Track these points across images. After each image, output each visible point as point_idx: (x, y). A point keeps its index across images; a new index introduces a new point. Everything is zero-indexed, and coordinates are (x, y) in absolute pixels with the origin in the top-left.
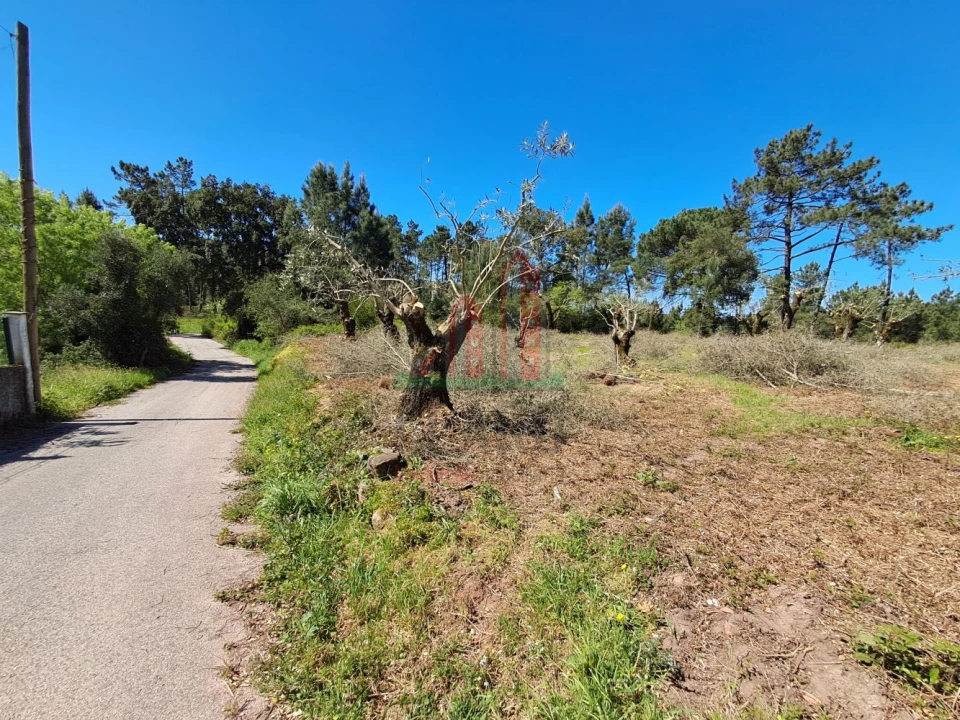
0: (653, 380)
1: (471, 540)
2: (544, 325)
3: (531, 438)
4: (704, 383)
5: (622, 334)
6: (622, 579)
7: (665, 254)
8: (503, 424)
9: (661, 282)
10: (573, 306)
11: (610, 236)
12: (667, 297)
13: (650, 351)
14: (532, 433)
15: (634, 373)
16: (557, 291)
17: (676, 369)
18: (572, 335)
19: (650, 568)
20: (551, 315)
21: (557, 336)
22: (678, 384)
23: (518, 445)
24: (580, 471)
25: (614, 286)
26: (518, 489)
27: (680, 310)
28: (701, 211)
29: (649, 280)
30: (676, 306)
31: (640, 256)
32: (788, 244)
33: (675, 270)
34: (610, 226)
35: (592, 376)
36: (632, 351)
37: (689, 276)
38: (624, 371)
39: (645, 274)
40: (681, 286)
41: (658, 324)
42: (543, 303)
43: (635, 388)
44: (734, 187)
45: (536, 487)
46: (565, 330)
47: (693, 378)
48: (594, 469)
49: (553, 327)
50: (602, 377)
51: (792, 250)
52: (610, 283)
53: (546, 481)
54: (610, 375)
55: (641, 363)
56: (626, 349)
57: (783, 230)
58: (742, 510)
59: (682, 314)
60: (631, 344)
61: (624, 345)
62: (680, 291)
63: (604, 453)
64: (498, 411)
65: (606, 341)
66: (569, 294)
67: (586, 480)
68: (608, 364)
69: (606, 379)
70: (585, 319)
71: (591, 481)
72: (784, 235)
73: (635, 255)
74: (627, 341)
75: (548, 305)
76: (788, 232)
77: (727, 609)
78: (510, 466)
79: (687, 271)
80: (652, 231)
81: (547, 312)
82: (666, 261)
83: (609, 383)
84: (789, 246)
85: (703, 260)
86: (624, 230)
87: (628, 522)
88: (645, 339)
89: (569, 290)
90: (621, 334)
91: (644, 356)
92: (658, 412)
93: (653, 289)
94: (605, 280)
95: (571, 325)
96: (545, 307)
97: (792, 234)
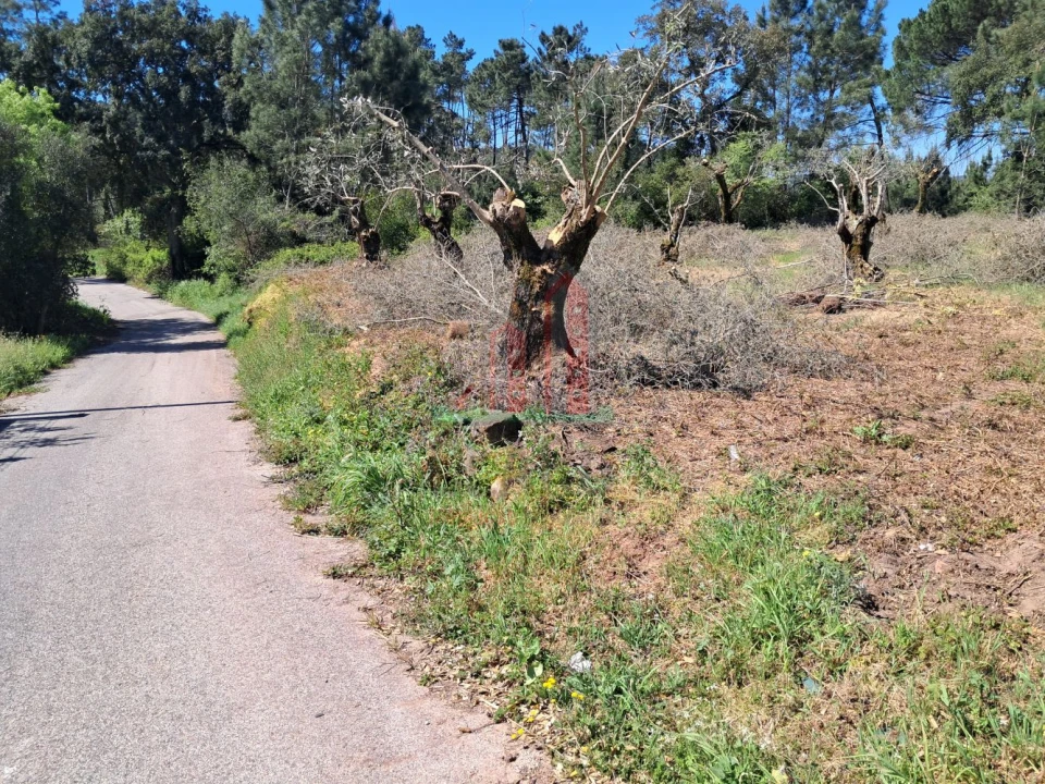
0: (909, 300)
1: (622, 504)
2: (713, 217)
3: (695, 394)
4: (998, 301)
5: (856, 223)
7: (950, 59)
8: (650, 376)
9: (942, 113)
10: (770, 178)
12: (954, 143)
13: (911, 250)
14: (698, 386)
15: (874, 291)
16: (740, 147)
17: (954, 279)
18: (768, 232)
19: (856, 524)
20: (727, 196)
21: (738, 234)
22: (952, 304)
23: (678, 402)
24: (771, 430)
25: (848, 131)
26: (680, 454)
27: (986, 166)
29: (918, 112)
30: (978, 159)
31: (899, 67)
33: (970, 91)
35: (801, 301)
36: (874, 254)
37: (996, 99)
38: (857, 288)
39: (910, 100)
40: (981, 119)
41: (939, 197)
42: (712, 175)
43: (876, 316)
45: (706, 451)
46: (754, 223)
47: (984, 293)
48: (791, 425)
49: (730, 220)
50: (817, 301)
52: (840, 127)
53: (717, 443)
54: (831, 296)
55: (892, 274)
56: (865, 250)
58: (1004, 464)
59: (990, 175)
60: (876, 240)
61: (859, 245)
62: (980, 130)
63: (808, 407)
64: (642, 358)
65: (829, 238)
66: (759, 155)
67: (778, 439)
68: (831, 278)
69: (824, 303)
70: (793, 199)
71: (786, 440)
74: (866, 236)
75: (720, 178)
77: (943, 552)
78: (666, 427)
79: (993, 89)
81: (720, 192)
83: (831, 310)
85: (1027, 62)
86: (865, 19)
87: (832, 482)
88: (905, 228)
89: (758, 147)
90: (854, 224)
91: (899, 262)
92: (910, 350)
93: (928, 129)
94: (831, 122)
95: (768, 212)
96: (715, 184)
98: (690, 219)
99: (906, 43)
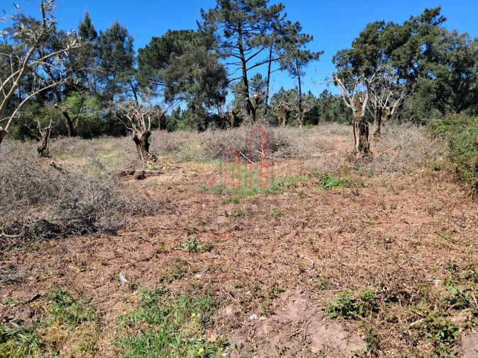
0: (174, 170)
1: (54, 343)
2: (64, 133)
3: (83, 238)
4: (210, 166)
5: (141, 135)
6: (192, 325)
7: (160, 66)
8: (51, 231)
9: (161, 89)
10: (90, 115)
11: (114, 50)
12: (168, 101)
13: (165, 147)
14: (84, 233)
15: (157, 167)
16: (72, 100)
17: (188, 159)
18: (94, 140)
19: (209, 310)
20: (70, 123)
21: (80, 142)
22: (192, 170)
23: (74, 245)
24: (137, 254)
25: (124, 94)
26: (86, 285)
27: (178, 111)
28: (182, 32)
29: (151, 88)
30: (175, 109)
31: (140, 68)
32: (243, 59)
33: (171, 80)
34: (112, 41)
35: (123, 174)
36: (151, 148)
37: (182, 84)
38: (149, 166)
39: (144, 84)
40: (177, 92)
41: (163, 123)
42: (60, 113)
43: (162, 179)
44: (202, 15)
45: (102, 278)
46: (86, 136)
47: (202, 164)
48: (148, 250)
49: (74, 134)
50: (132, 173)
51: (246, 64)
52: (120, 91)
53: (108, 271)
54: (138, 171)
55: (160, 158)
56: (147, 147)
57: (239, 50)
58: (255, 250)
59: (181, 115)
60: (149, 142)
61: (143, 144)
62: (177, 96)
63: (151, 235)
64: (45, 221)
65: (128, 141)
66: (85, 103)
67: (143, 260)
68: (134, 161)
69: (136, 175)
70: (103, 124)
71: (148, 260)
72: (239, 53)
73: (136, 67)
74: (146, 141)
75: (66, 114)
76: (242, 51)
77: (263, 318)
78: (71, 267)
79: (180, 80)
80: (147, 47)
81: (66, 121)
82: (162, 72)
83: (140, 178)
84: (244, 62)
85: (191, 70)
86: (125, 45)
87: (185, 283)
88: (158, 137)
89: (83, 100)
90: (140, 136)
91: (161, 152)
92: (182, 195)
93: (156, 95)
94: (114, 89)
95: (91, 131)
96: (63, 117)
97: (244, 52)
98: (53, 135)
99: (142, 59)
